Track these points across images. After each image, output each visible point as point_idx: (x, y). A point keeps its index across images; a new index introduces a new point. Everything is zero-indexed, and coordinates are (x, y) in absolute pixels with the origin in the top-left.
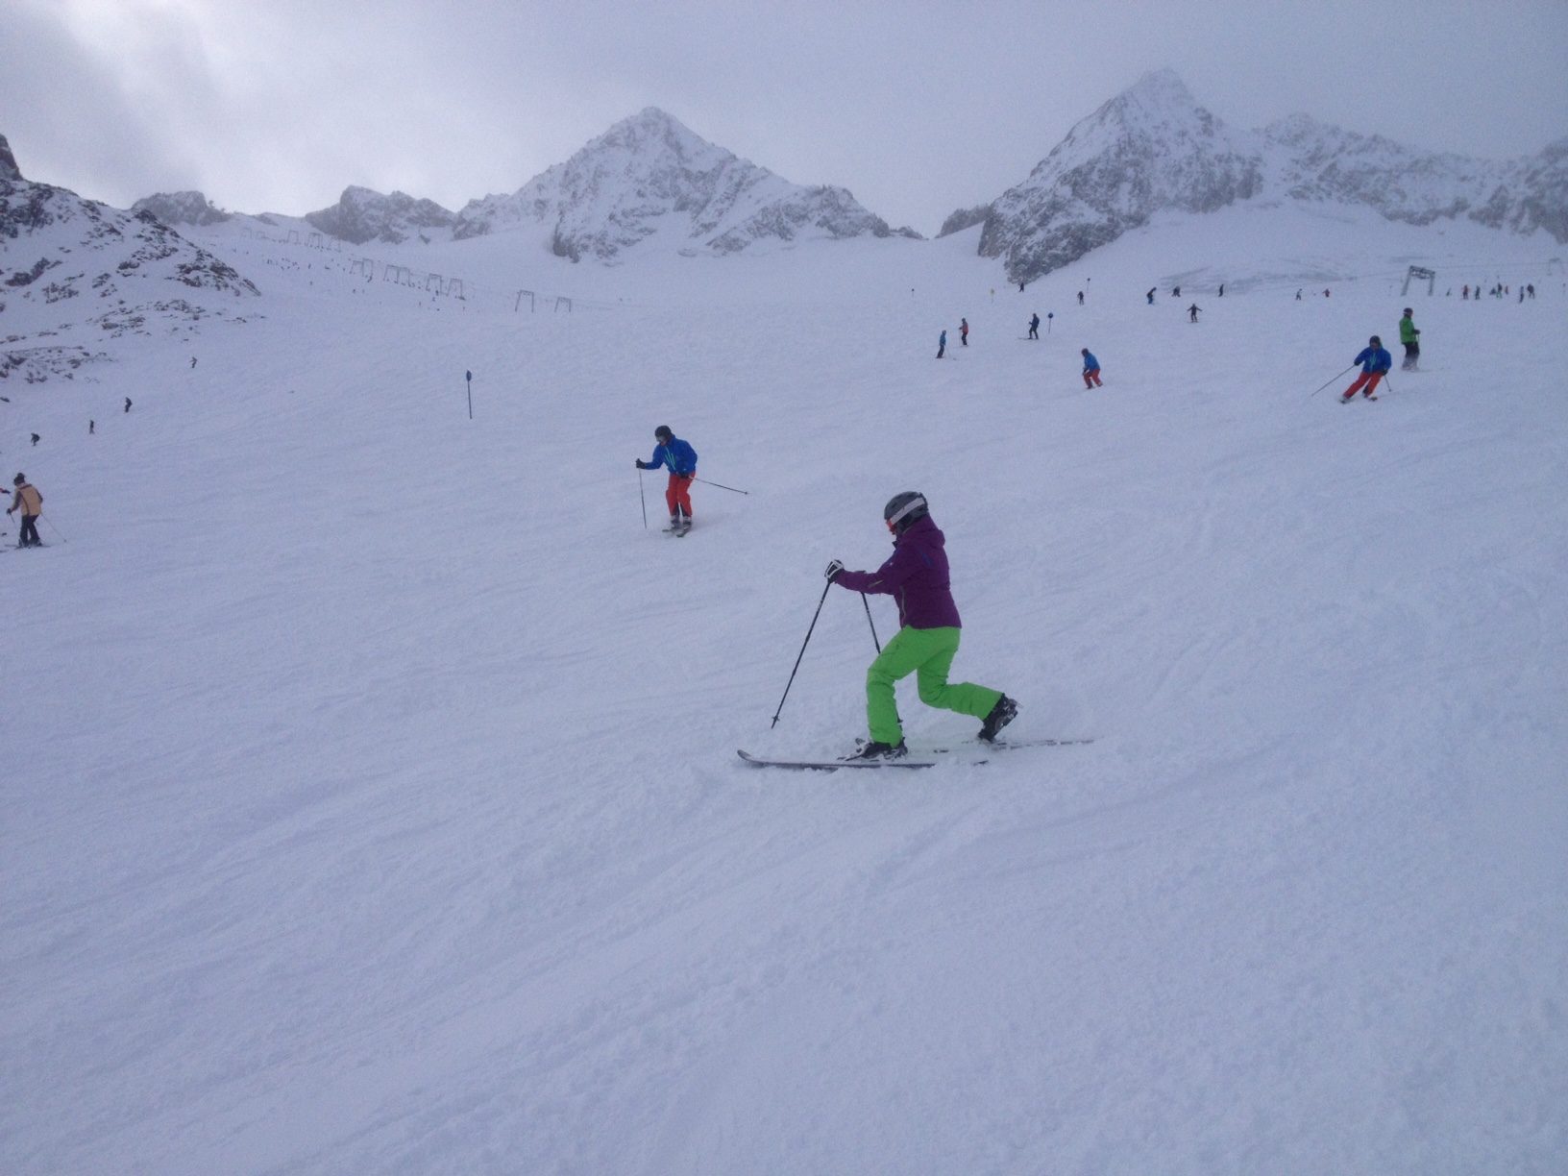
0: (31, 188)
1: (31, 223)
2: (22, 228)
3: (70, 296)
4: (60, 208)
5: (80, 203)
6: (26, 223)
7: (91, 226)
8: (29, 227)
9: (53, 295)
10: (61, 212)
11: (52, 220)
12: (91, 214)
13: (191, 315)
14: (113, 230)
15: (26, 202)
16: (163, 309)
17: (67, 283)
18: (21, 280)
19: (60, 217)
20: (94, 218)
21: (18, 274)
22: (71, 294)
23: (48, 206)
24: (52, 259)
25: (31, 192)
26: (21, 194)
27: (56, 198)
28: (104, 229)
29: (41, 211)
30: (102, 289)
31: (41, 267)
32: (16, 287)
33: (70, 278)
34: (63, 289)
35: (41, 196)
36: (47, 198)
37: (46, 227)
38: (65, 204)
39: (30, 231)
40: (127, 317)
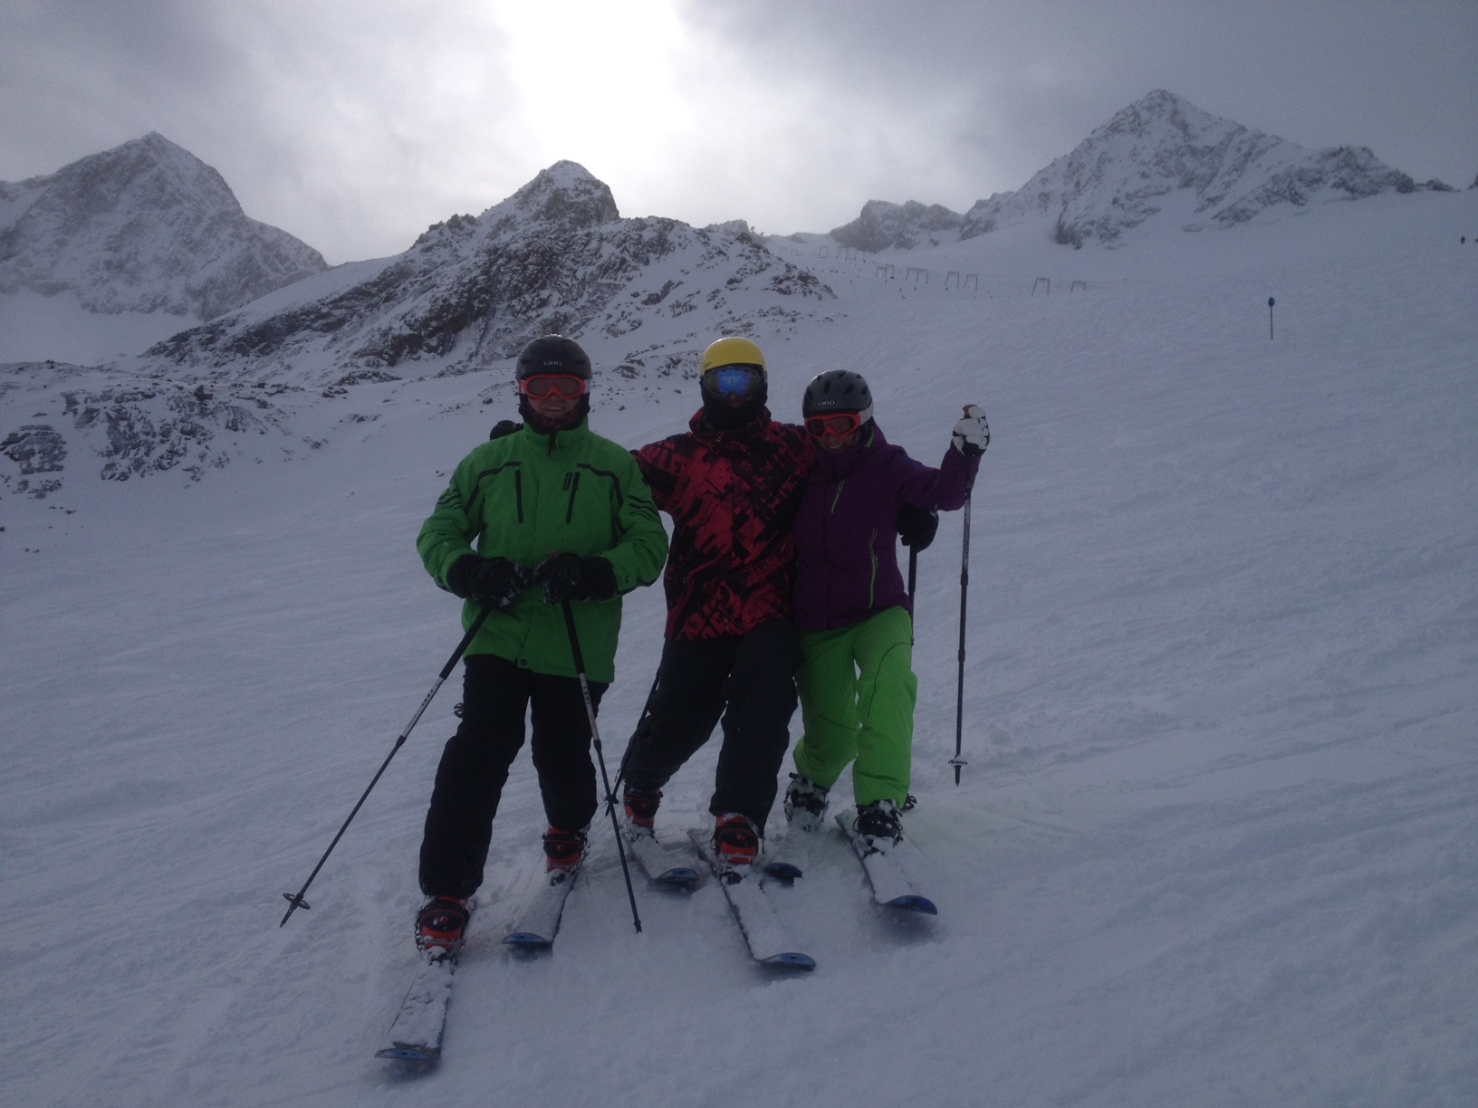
0: (659, 223)
1: (659, 251)
2: (652, 256)
3: (691, 310)
4: (680, 237)
5: (694, 231)
6: (655, 252)
7: (703, 251)
8: (658, 255)
9: (677, 311)
10: (681, 241)
11: (674, 248)
12: (702, 239)
13: (789, 318)
14: (721, 252)
15: (655, 234)
16: (764, 316)
17: (688, 299)
18: (654, 299)
19: (680, 245)
20: (705, 243)
21: (650, 295)
22: (691, 308)
23: (671, 237)
24: (676, 281)
25: (659, 225)
26: (651, 228)
27: (677, 229)
28: (714, 251)
29: (666, 241)
30: (714, 303)
31: (668, 287)
32: (648, 306)
33: (690, 295)
34: (685, 304)
35: (665, 229)
36: (670, 230)
37: (670, 253)
38: (684, 233)
39: (658, 258)
40: (738, 324)
